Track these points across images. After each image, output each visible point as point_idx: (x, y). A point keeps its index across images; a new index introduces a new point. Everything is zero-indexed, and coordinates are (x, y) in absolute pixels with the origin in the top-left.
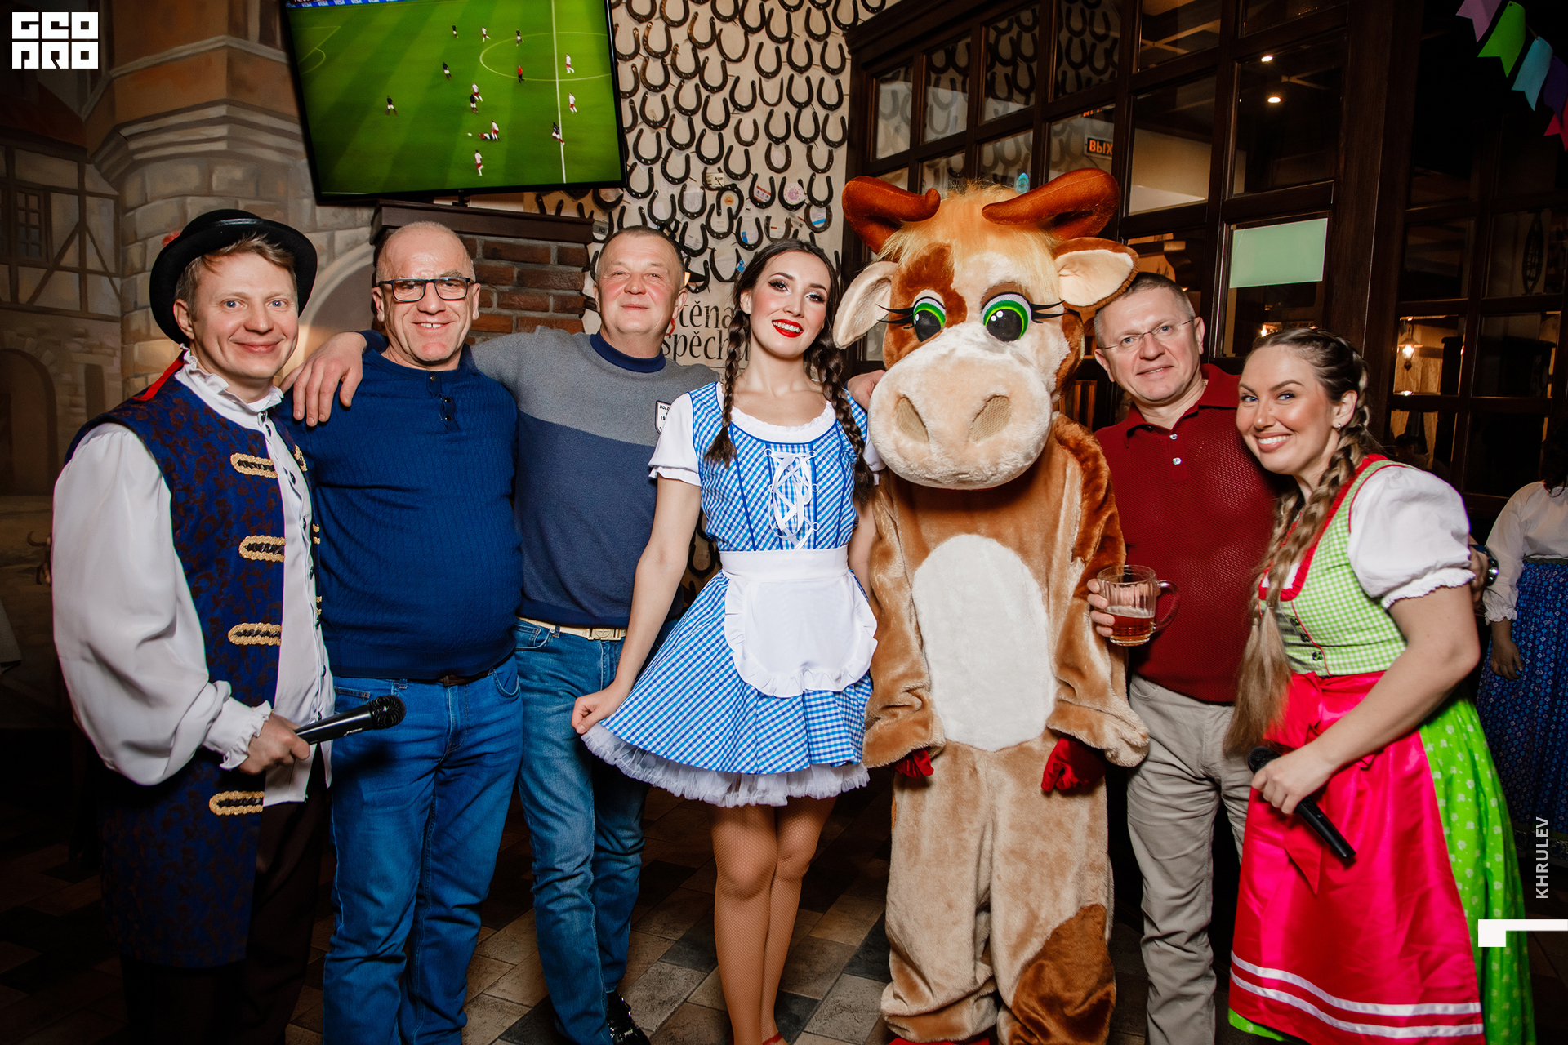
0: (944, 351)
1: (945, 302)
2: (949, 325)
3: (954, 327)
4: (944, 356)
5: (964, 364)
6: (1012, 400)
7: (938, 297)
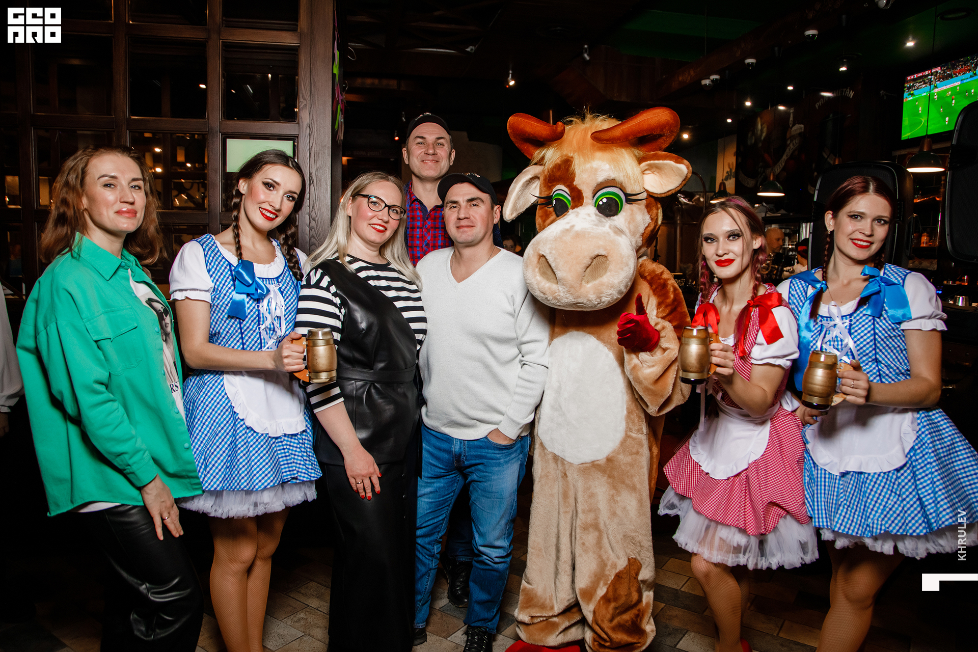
0: (568, 227)
1: (571, 193)
2: (573, 208)
3: (576, 210)
4: (567, 230)
5: (579, 235)
6: (609, 258)
7: (567, 190)
